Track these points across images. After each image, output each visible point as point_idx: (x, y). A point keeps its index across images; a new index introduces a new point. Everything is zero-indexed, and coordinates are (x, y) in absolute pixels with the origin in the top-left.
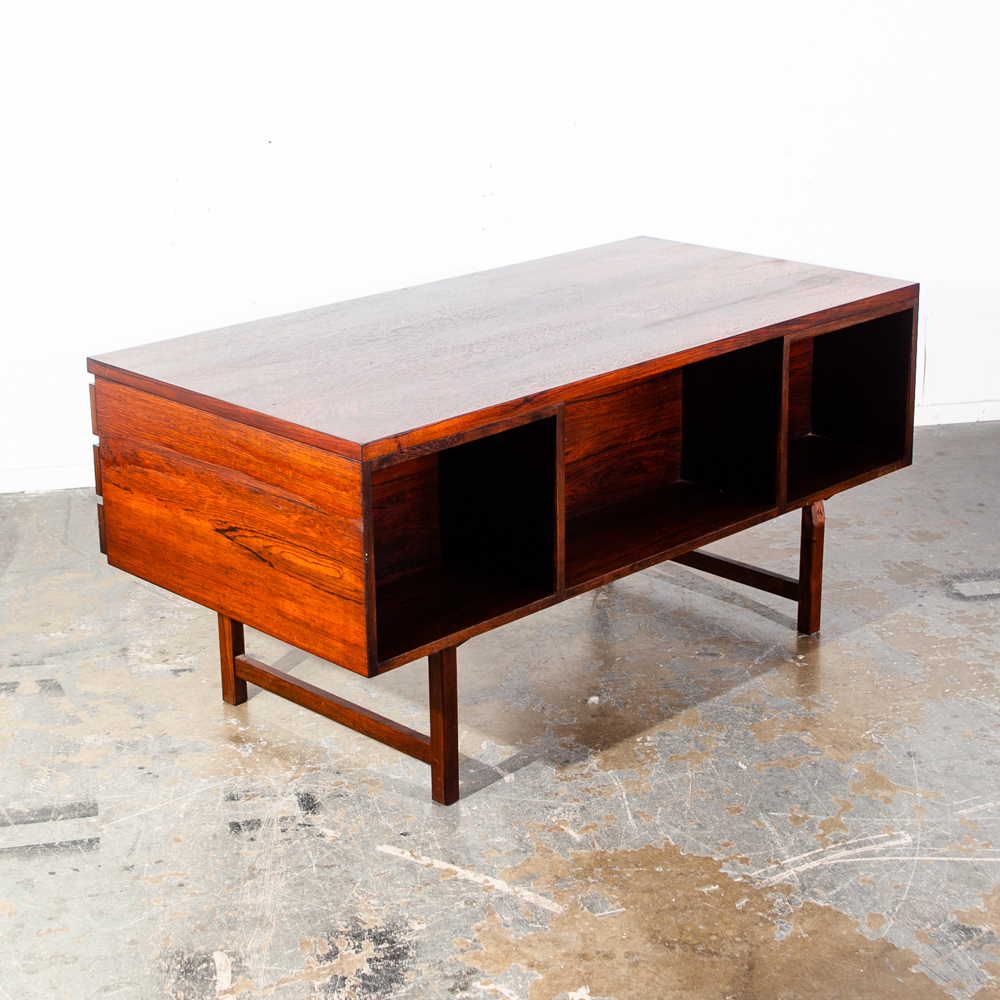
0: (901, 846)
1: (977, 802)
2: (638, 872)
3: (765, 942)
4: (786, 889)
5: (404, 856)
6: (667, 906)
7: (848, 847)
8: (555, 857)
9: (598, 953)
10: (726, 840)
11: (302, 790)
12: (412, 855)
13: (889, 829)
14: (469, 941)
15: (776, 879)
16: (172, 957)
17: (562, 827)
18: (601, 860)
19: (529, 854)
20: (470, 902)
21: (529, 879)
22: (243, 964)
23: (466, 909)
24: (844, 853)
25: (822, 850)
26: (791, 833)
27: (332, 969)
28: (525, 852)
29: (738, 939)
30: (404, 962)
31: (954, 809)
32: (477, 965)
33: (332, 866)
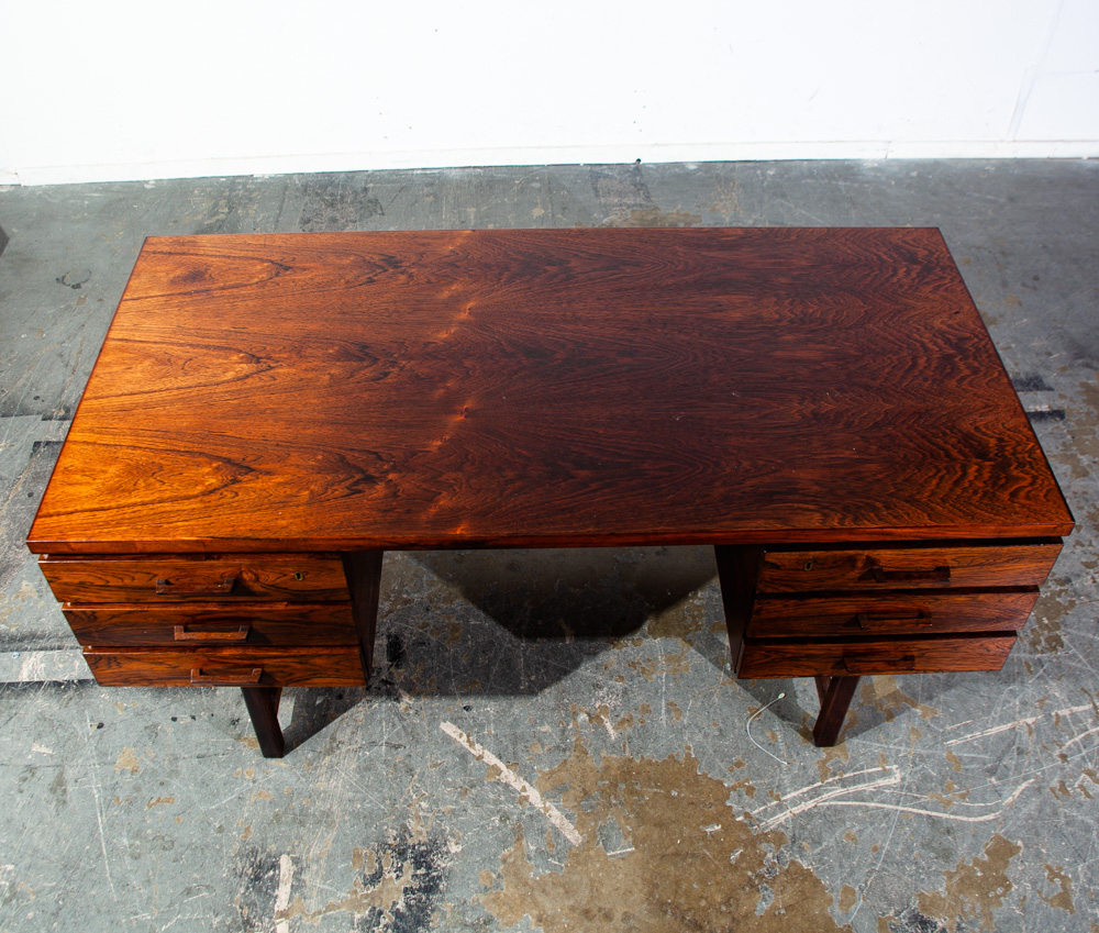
0: (889, 787)
1: (968, 729)
2: (655, 793)
3: (746, 916)
4: (778, 837)
5: (461, 740)
6: (671, 850)
7: (844, 783)
8: (588, 762)
9: (600, 910)
10: (740, 757)
11: (393, 630)
12: (468, 741)
13: (885, 760)
14: (494, 876)
15: (773, 822)
16: (247, 856)
17: (603, 717)
18: (627, 773)
19: (568, 753)
20: (505, 818)
21: (561, 791)
22: (303, 877)
23: (499, 828)
24: (839, 791)
25: (820, 784)
26: (798, 754)
27: (372, 897)
28: (564, 750)
29: (724, 908)
30: (434, 897)
31: (946, 736)
32: (493, 911)
33: (400, 746)
